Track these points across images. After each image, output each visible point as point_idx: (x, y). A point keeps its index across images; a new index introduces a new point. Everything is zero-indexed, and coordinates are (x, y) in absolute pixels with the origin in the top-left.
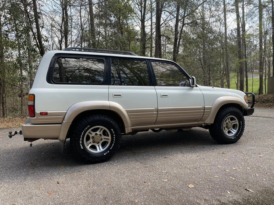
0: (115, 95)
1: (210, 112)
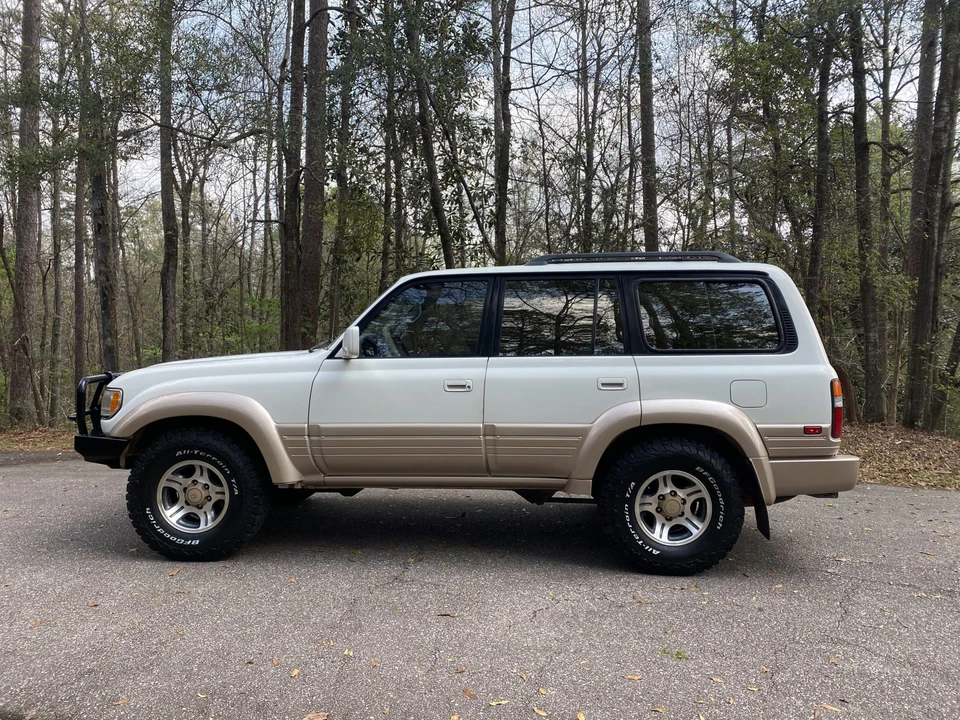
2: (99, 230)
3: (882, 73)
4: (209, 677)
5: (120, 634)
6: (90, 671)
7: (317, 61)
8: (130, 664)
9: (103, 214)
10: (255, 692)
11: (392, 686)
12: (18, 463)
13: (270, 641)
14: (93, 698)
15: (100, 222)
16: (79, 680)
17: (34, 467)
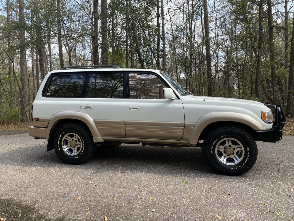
0: (86, 107)
1: (192, 130)
2: (41, 65)
3: (285, 3)
4: (52, 189)
5: (32, 178)
6: (21, 187)
7: (104, 11)
8: (31, 185)
9: (42, 61)
10: (63, 192)
11: (101, 191)
12: (19, 133)
13: (71, 179)
14: (20, 194)
15: (41, 63)
16: (17, 189)
17: (23, 135)
